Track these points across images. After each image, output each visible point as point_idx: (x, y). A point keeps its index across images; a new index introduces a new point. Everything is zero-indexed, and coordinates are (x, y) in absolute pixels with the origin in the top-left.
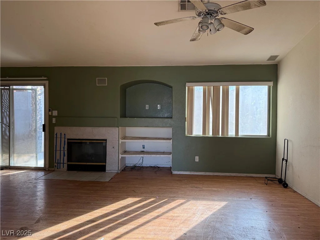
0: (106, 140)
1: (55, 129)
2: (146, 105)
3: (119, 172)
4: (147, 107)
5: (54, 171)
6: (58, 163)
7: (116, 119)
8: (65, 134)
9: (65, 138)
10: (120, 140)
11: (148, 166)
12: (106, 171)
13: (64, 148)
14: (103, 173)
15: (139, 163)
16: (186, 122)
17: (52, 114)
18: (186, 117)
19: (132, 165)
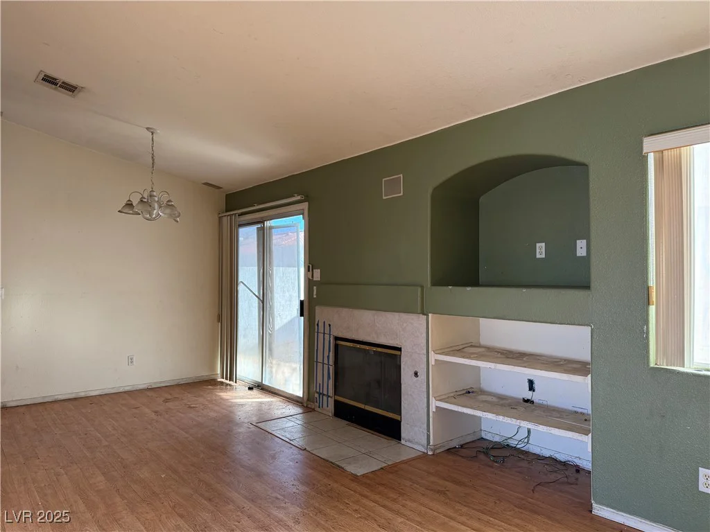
0: (400, 349)
1: (317, 311)
2: (538, 245)
3: (430, 453)
4: (541, 250)
5: (314, 410)
6: (320, 394)
7: (419, 289)
8: (330, 325)
9: (330, 335)
10: (431, 353)
11: (547, 454)
12: (403, 442)
13: (328, 357)
14: (393, 442)
15: (518, 437)
16: (652, 309)
17: (313, 277)
18: (652, 282)
19: (497, 439)
